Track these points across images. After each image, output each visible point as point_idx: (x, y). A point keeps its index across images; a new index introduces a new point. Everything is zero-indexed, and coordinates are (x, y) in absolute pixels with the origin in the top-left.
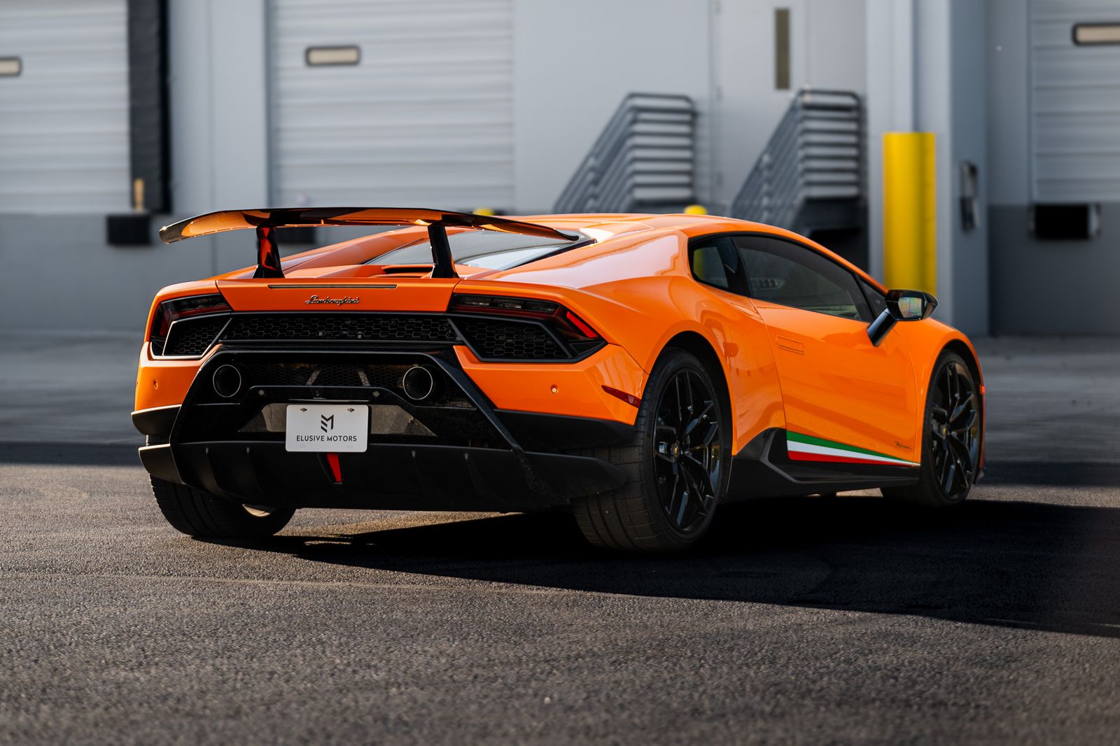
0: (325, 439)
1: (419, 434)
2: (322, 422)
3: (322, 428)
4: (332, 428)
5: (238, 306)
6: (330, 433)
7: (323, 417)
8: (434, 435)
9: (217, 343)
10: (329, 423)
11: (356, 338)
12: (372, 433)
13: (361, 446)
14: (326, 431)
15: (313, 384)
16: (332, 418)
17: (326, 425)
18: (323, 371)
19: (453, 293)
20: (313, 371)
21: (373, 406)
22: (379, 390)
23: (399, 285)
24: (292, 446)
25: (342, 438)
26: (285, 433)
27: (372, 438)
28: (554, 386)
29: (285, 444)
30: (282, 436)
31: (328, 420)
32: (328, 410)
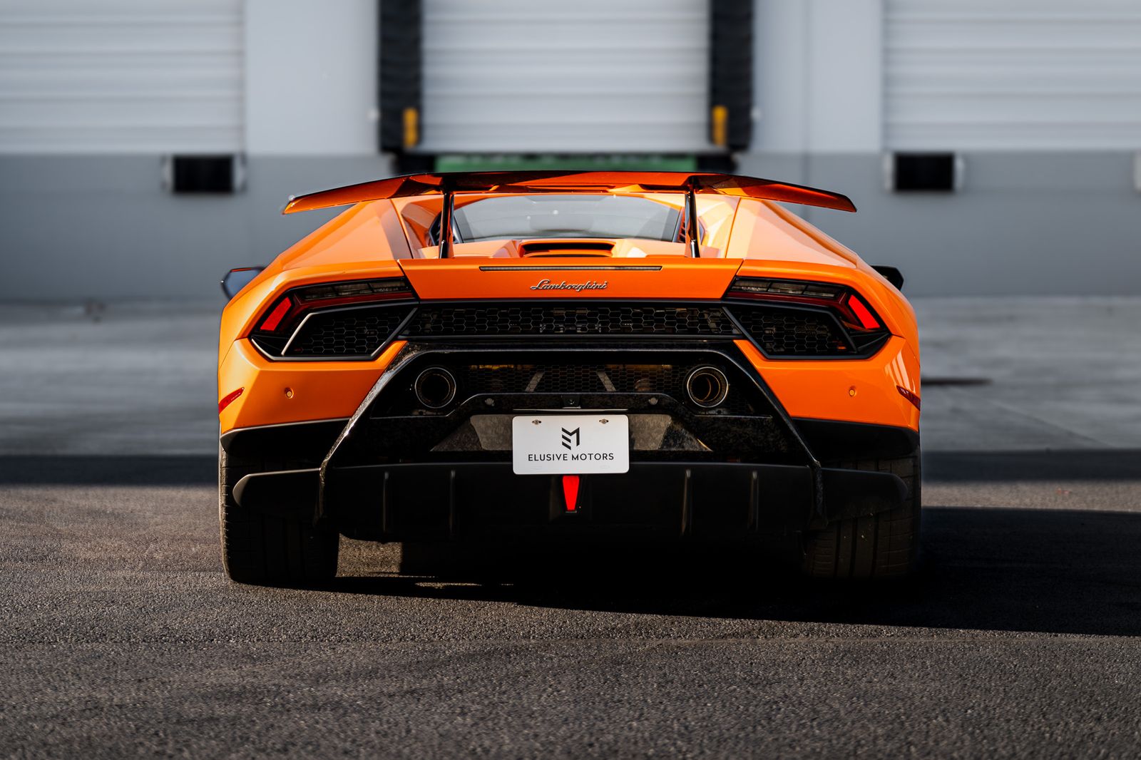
0: (569, 457)
1: (691, 449)
2: (564, 437)
3: (564, 444)
4: (578, 444)
5: (424, 292)
6: (576, 450)
7: (563, 430)
8: (709, 449)
9: (395, 339)
10: (574, 438)
11: (575, 332)
12: (635, 448)
13: (621, 465)
14: (569, 448)
15: (535, 390)
16: (577, 431)
17: (569, 441)
18: (546, 374)
19: (736, 276)
20: (533, 374)
21: (632, 416)
22: (656, 397)
23: (665, 266)
24: (522, 466)
25: (593, 456)
26: (512, 451)
27: (634, 455)
28: (852, 388)
29: (512, 465)
30: (508, 456)
31: (571, 434)
32: (571, 422)
